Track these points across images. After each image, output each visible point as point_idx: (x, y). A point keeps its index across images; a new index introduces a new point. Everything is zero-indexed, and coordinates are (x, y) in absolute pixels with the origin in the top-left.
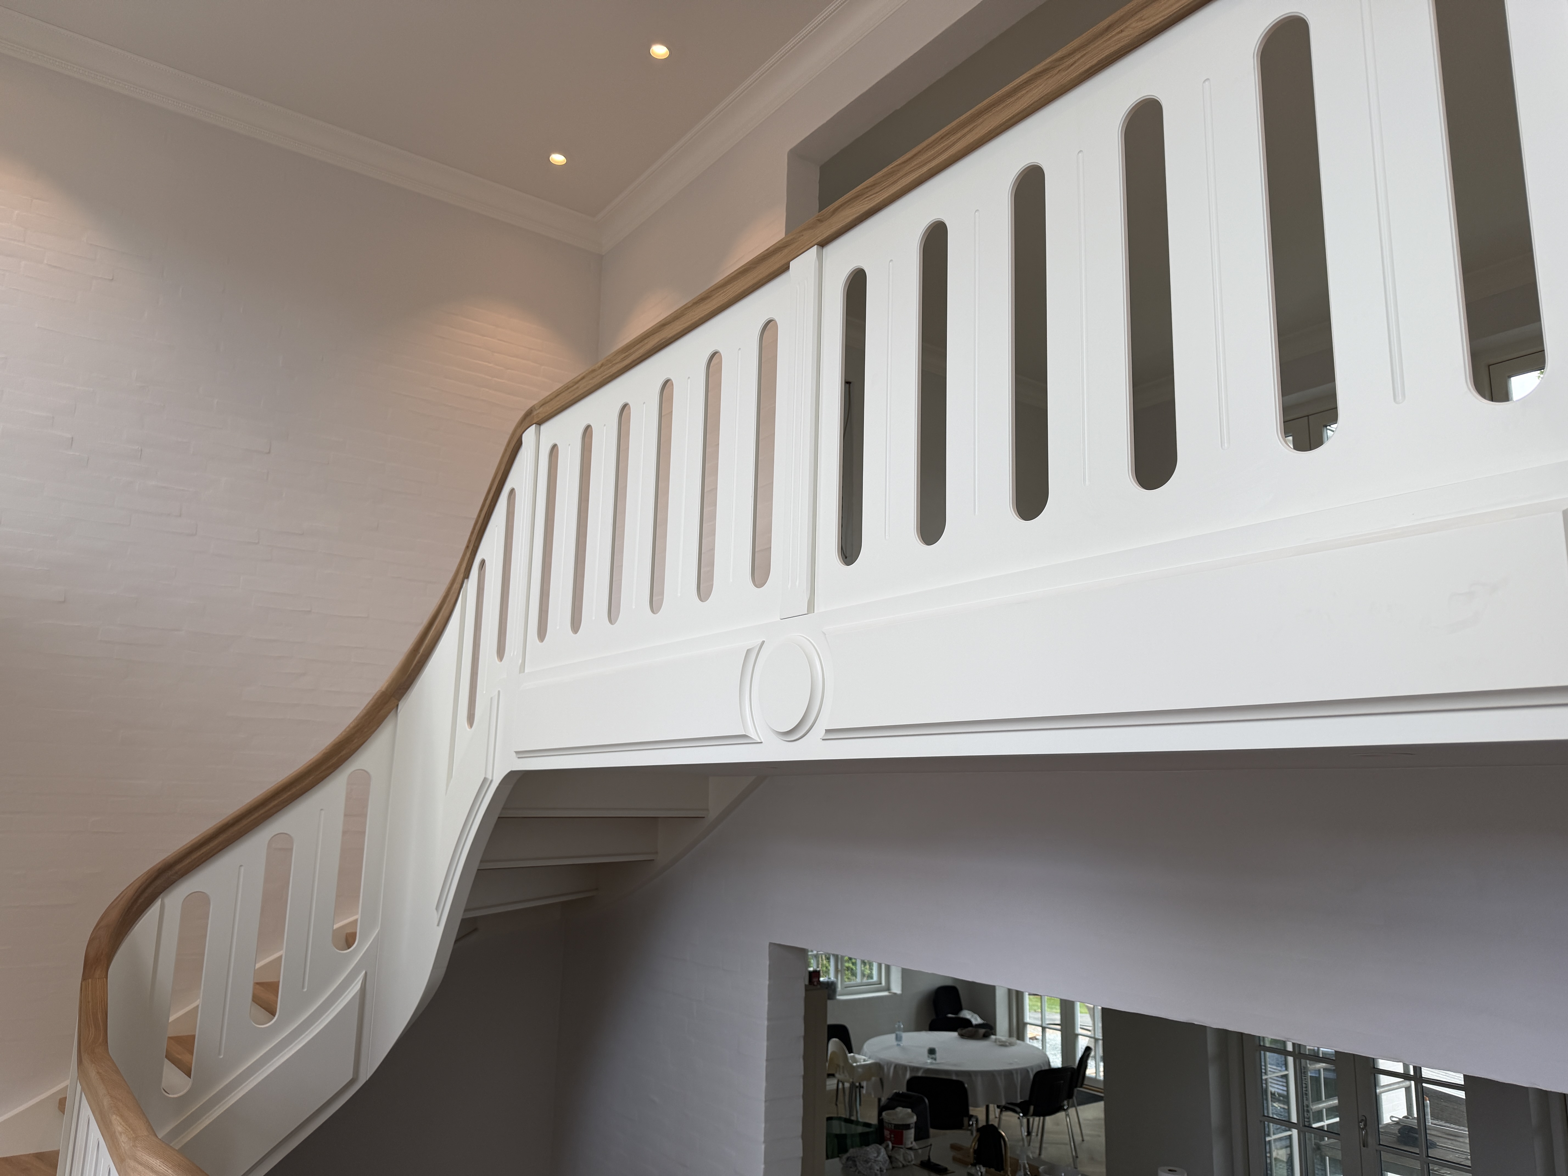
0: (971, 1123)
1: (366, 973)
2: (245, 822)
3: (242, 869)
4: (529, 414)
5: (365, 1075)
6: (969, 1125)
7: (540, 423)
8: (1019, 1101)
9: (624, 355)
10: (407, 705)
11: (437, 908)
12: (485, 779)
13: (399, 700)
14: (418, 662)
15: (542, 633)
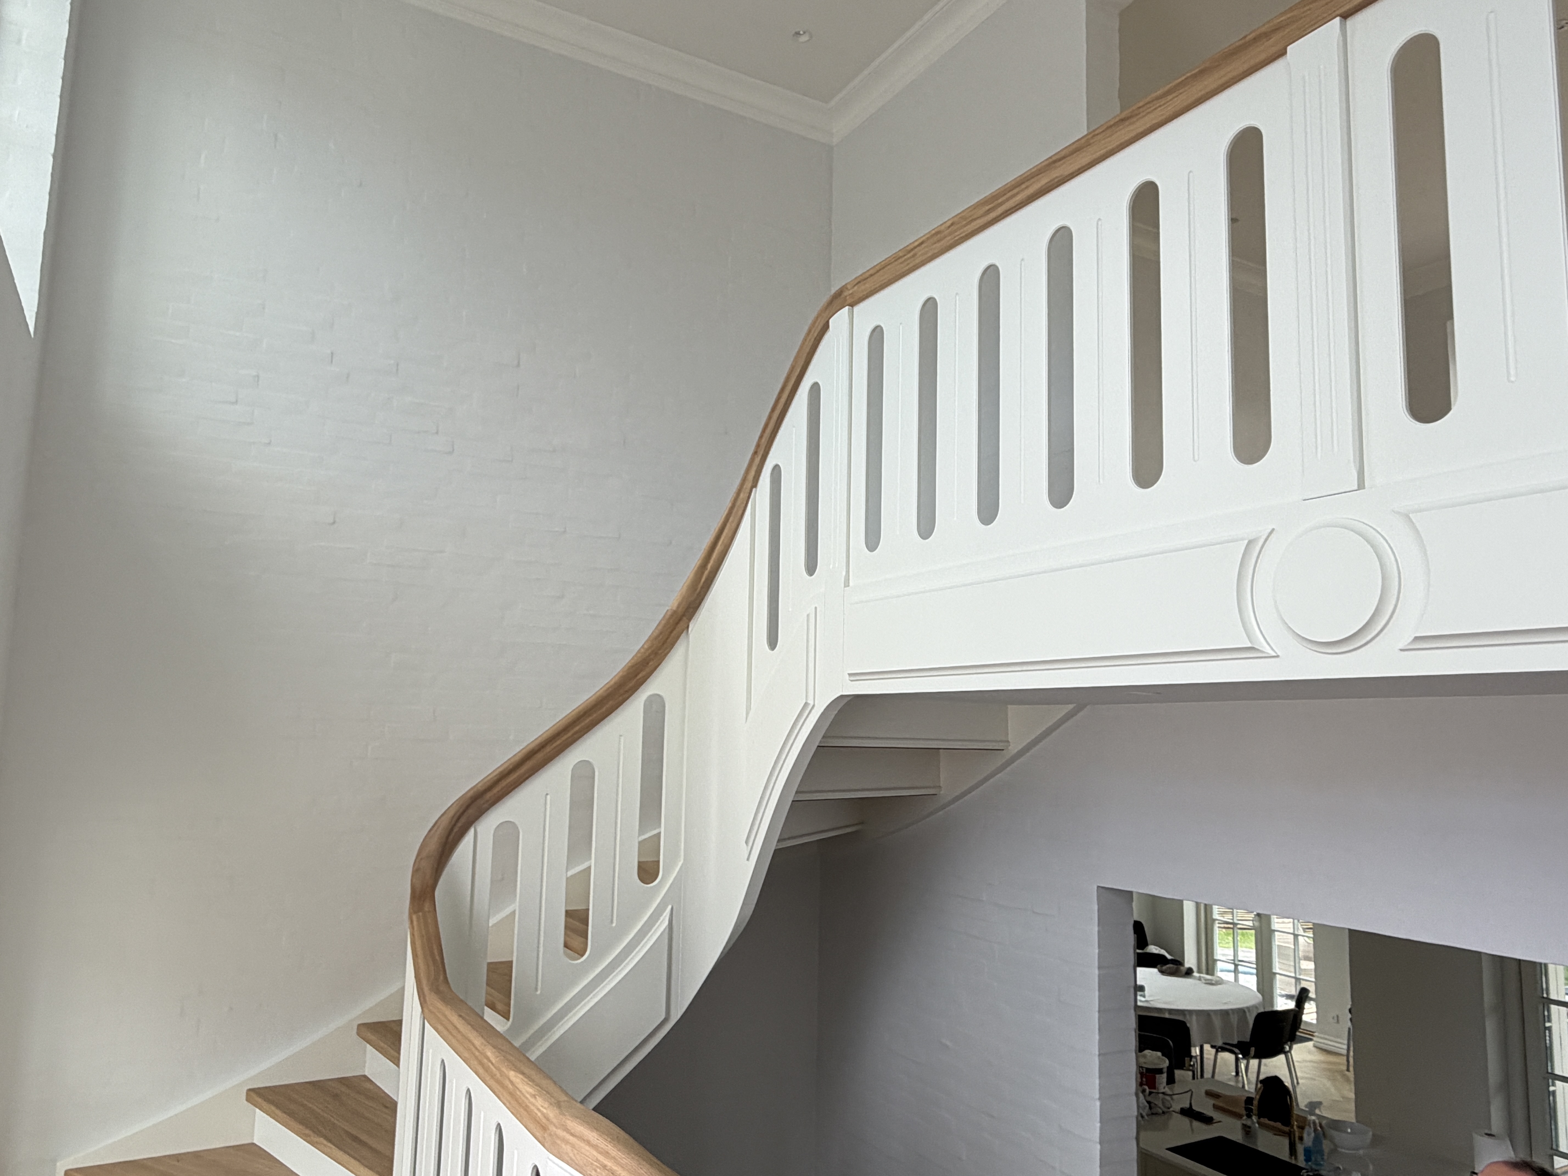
0: (1192, 1063)
1: (672, 909)
2: (548, 749)
3: (548, 797)
4: (839, 294)
5: (677, 1014)
6: (1191, 1065)
7: (852, 305)
8: (1235, 1042)
9: (987, 208)
10: (698, 625)
11: (747, 842)
12: (806, 704)
13: (690, 619)
14: (707, 579)
15: (872, 540)
